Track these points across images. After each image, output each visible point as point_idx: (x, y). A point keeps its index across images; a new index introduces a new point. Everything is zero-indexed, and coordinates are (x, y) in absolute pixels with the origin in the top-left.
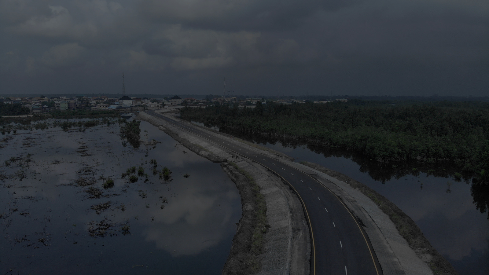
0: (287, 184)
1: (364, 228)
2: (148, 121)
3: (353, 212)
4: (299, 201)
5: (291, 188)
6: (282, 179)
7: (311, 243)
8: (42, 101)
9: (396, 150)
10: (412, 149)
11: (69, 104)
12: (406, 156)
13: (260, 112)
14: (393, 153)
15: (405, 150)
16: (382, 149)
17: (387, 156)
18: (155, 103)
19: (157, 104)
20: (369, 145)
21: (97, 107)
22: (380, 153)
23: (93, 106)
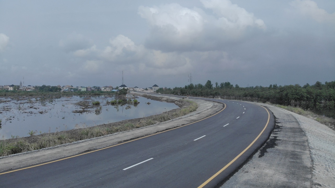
5: (218, 102)
8: (70, 88)
9: (305, 95)
10: (317, 95)
11: (87, 89)
12: (313, 100)
13: (210, 87)
14: (302, 96)
15: (312, 96)
16: (293, 93)
17: (298, 98)
18: (141, 89)
19: (143, 89)
20: (285, 93)
21: (105, 91)
22: (293, 96)
23: (102, 90)
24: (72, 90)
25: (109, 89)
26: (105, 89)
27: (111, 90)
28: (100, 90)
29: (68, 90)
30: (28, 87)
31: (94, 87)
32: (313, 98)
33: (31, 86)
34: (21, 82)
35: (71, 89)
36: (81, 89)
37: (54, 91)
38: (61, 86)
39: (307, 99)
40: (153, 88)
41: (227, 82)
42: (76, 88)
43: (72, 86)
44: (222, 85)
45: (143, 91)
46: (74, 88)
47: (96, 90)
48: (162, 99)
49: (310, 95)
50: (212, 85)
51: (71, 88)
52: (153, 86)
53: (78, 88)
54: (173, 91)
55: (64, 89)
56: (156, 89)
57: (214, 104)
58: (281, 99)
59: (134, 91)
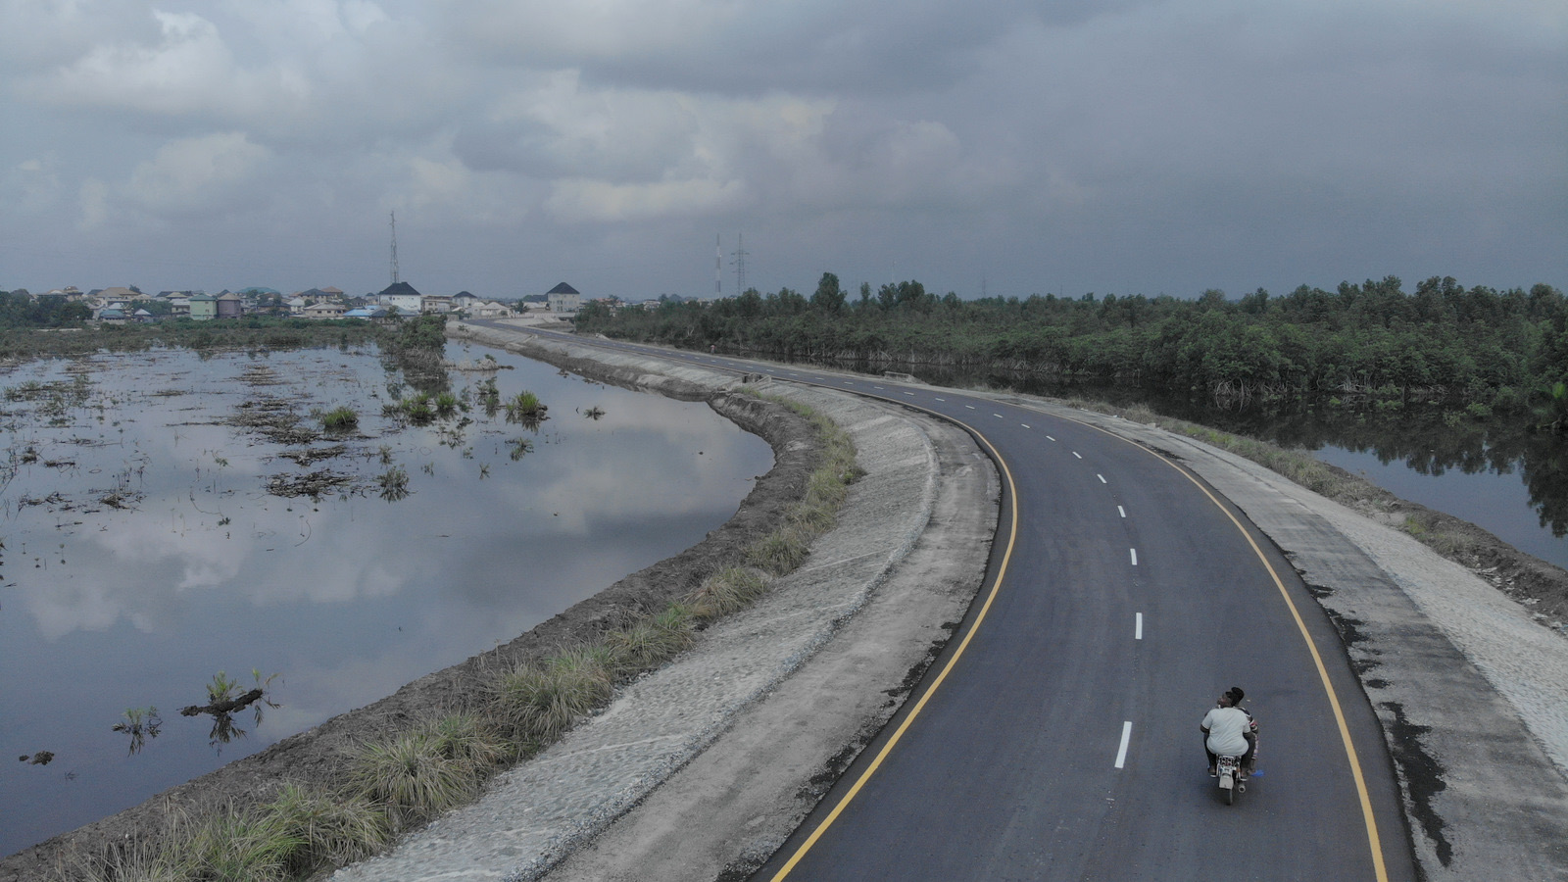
0: (920, 411)
1: (1180, 460)
4: (961, 431)
5: (935, 416)
8: (130, 299)
9: (1276, 358)
10: (1325, 360)
11: (218, 305)
12: (1305, 380)
13: (833, 305)
14: (1265, 365)
15: (1303, 362)
16: (1227, 354)
17: (1245, 375)
18: (494, 305)
19: (501, 308)
20: (1186, 348)
21: (310, 314)
22: (1223, 365)
23: (295, 313)
24: (142, 312)
25: (332, 306)
26: (308, 303)
27: (339, 312)
28: (282, 309)
29: (120, 314)
31: (252, 294)
32: (1307, 373)
35: (137, 305)
36: (188, 307)
37: (52, 319)
38: (81, 294)
39: (1283, 377)
40: (552, 298)
41: (910, 283)
42: (160, 299)
43: (136, 291)
44: (887, 293)
45: (504, 313)
46: (144, 297)
47: (263, 311)
48: (639, 381)
49: (1297, 360)
50: (843, 296)
51: (135, 302)
52: (552, 292)
53: (171, 298)
54: (662, 323)
55: (101, 310)
56: (567, 306)
57: (928, 435)
58: (1166, 373)
59: (455, 313)
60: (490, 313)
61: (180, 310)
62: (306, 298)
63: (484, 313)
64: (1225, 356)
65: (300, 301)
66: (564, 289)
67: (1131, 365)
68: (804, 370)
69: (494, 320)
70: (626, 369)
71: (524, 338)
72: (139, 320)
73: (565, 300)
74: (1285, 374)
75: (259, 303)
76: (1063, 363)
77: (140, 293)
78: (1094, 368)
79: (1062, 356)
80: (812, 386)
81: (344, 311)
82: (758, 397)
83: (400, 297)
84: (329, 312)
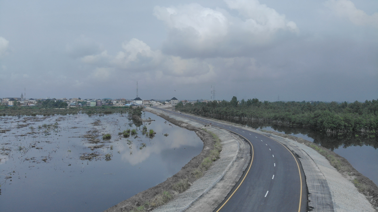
0: (243, 138)
1: (300, 158)
2: (150, 111)
3: (293, 151)
4: (249, 146)
5: (245, 140)
6: (240, 136)
7: (249, 164)
8: (78, 101)
9: (343, 123)
10: (356, 123)
11: (97, 103)
13: (235, 104)
14: (340, 125)
17: (334, 127)
18: (158, 103)
19: (160, 103)
20: (320, 120)
21: (117, 105)
22: (328, 125)
23: (114, 104)
24: (80, 104)
25: (122, 103)
26: (117, 102)
27: (124, 104)
28: (111, 104)
29: (75, 105)
30: (30, 100)
31: (105, 100)
32: (352, 127)
33: (33, 99)
34: (22, 94)
35: (79, 102)
36: (90, 103)
37: (59, 106)
38: (67, 100)
39: (345, 128)
40: (171, 101)
41: (255, 99)
42: (85, 101)
43: (80, 99)
44: (249, 101)
45: (160, 105)
47: (107, 104)
48: (181, 125)
49: (349, 123)
50: (238, 102)
51: (79, 101)
52: (171, 99)
53: (87, 101)
54: (194, 108)
55: (71, 104)
56: (175, 103)
57: (240, 147)
58: (316, 125)
59: (150, 105)
60: (157, 104)
61: (88, 104)
62: (117, 101)
63: (156, 104)
64: (329, 123)
65: (115, 102)
66: (174, 99)
67: (307, 123)
68: (221, 123)
69: (157, 106)
70: (179, 122)
71: (161, 112)
72: (79, 106)
73: (174, 101)
74: (346, 127)
75: (106, 102)
76: (290, 122)
77: (81, 99)
78: (298, 123)
79: (290, 120)
80: (221, 128)
81: (125, 104)
82: (206, 132)
83: (138, 101)
84: (121, 104)
